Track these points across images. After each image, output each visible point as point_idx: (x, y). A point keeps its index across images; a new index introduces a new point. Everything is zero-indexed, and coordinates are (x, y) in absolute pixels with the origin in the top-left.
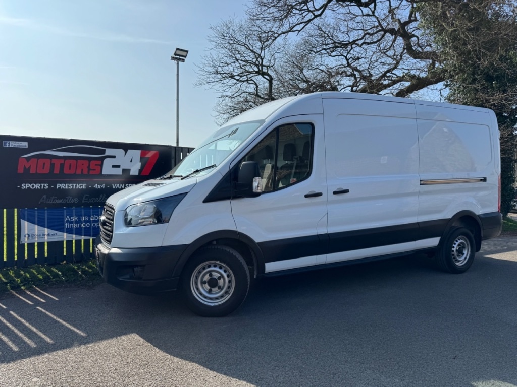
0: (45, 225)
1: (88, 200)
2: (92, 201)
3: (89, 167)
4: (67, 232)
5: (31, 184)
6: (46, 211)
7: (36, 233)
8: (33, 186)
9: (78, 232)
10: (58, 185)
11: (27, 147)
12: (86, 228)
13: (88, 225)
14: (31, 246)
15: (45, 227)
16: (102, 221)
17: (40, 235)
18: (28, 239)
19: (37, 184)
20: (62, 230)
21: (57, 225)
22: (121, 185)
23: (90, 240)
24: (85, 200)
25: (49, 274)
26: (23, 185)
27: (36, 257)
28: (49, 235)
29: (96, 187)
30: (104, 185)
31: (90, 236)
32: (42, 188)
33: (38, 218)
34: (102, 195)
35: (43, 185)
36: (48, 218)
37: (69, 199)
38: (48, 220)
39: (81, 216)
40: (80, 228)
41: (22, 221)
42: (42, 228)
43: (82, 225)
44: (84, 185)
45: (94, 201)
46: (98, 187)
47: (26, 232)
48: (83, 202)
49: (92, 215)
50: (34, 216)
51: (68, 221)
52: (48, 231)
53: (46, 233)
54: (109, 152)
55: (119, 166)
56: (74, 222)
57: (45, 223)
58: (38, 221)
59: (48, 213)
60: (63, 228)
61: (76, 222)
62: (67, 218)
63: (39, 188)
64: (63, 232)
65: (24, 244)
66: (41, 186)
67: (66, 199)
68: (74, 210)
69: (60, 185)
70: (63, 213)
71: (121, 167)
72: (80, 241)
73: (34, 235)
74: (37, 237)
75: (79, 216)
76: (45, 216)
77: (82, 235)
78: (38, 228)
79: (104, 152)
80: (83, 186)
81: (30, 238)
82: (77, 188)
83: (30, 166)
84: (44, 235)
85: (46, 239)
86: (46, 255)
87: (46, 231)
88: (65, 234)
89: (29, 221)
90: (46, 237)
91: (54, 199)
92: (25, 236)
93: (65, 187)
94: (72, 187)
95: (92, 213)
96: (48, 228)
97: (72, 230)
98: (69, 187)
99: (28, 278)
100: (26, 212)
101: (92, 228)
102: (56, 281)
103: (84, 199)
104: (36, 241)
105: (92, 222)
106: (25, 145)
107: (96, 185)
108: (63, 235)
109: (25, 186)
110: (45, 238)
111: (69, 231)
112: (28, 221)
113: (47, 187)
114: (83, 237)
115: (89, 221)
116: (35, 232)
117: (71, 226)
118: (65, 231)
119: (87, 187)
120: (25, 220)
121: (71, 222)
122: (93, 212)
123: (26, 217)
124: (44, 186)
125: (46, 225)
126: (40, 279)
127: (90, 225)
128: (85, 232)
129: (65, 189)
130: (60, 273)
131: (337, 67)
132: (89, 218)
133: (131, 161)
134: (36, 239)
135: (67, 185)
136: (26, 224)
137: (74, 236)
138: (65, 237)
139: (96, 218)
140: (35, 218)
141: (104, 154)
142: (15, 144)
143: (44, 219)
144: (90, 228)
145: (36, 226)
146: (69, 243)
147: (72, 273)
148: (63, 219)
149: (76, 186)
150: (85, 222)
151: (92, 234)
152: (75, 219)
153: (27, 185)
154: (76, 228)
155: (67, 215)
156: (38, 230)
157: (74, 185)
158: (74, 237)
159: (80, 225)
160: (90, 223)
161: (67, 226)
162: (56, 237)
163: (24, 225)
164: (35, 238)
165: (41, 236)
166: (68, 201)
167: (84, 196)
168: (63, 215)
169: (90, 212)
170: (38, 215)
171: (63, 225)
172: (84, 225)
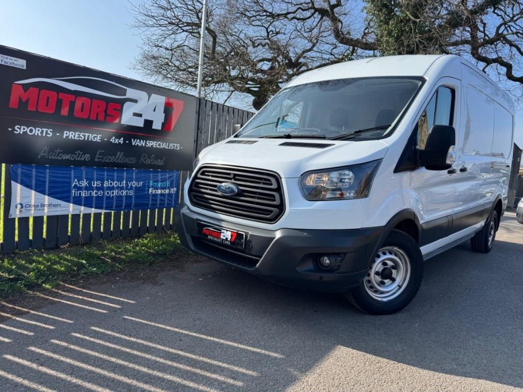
0: (45, 190)
1: (102, 158)
2: (107, 161)
3: (105, 111)
4: (74, 203)
5: (28, 128)
6: (48, 171)
7: (33, 203)
8: (31, 131)
9: (88, 203)
10: (65, 132)
11: (25, 68)
12: (98, 197)
13: (100, 193)
14: (24, 221)
15: (44, 194)
16: (236, 191)
17: (37, 206)
18: (21, 211)
19: (37, 129)
20: (67, 199)
21: (61, 192)
22: (142, 141)
23: (101, 214)
24: (98, 158)
25: (70, 264)
26: (16, 128)
27: (31, 237)
28: (50, 205)
29: (113, 141)
30: (122, 139)
31: (101, 208)
32: (44, 135)
33: (36, 180)
34: (119, 153)
35: (45, 130)
36: (49, 180)
37: (79, 154)
38: (49, 183)
39: (93, 180)
40: (91, 197)
41: (13, 183)
42: (41, 195)
43: (94, 194)
44: (99, 136)
45: (109, 160)
46: (115, 140)
47: (18, 201)
48: (96, 160)
49: (106, 179)
50: (30, 177)
51: (76, 186)
52: (49, 200)
53: (46, 203)
54: (131, 93)
55: (140, 115)
56: (84, 189)
57: (45, 187)
58: (36, 184)
59: (50, 172)
60: (69, 197)
61: (87, 188)
62: (75, 183)
63: (40, 134)
64: (69, 201)
65: (14, 219)
66: (42, 131)
67: (76, 154)
68: (84, 172)
69: (68, 133)
70: (70, 174)
71: (143, 116)
72: (90, 214)
73: (30, 206)
74: (33, 208)
75: (90, 180)
76: (45, 177)
77: (91, 207)
78: (35, 195)
79: (124, 92)
80: (97, 137)
81: (23, 209)
82: (90, 140)
83: (29, 99)
84: (43, 205)
85: (46, 212)
86: (44, 236)
87: (47, 199)
88: (71, 205)
89: (23, 183)
90: (46, 209)
91: (59, 153)
92: (16, 207)
93: (74, 136)
94: (83, 137)
95: (106, 177)
96: (49, 195)
97: (80, 200)
98: (80, 137)
99: (44, 271)
100: (19, 170)
101: (105, 197)
102: (85, 273)
103: (97, 156)
104: (32, 214)
105: (105, 189)
106: (21, 63)
107: (114, 138)
108: (69, 207)
109: (20, 129)
110: (44, 209)
111: (77, 201)
112: (21, 184)
113: (51, 134)
114: (93, 209)
115: (101, 188)
116: (31, 201)
117: (80, 193)
118: (72, 201)
119: (102, 139)
120: (17, 182)
121: (80, 189)
122: (107, 175)
123: (19, 178)
124: (47, 133)
125: (47, 191)
126: (61, 273)
127: (103, 194)
128: (96, 203)
129: (74, 139)
130: (84, 262)
131: (256, 38)
132: (102, 184)
133: (154, 110)
134: (32, 212)
135: (77, 133)
136: (18, 188)
137: (83, 208)
138: (71, 209)
139: (111, 184)
140: (31, 181)
141: (125, 95)
142: (7, 61)
143: (45, 182)
144: (102, 197)
145: (33, 192)
146: (76, 217)
147: (99, 261)
148: (70, 183)
149: (88, 136)
150: (98, 189)
151: (104, 206)
152: (84, 183)
153: (22, 127)
154: (85, 197)
155: (75, 177)
156: (35, 199)
157: (87, 135)
158: (83, 210)
159: (91, 193)
160: (103, 191)
161: (75, 193)
162: (59, 209)
163: (16, 190)
164: (30, 210)
165: (40, 208)
166: (78, 157)
167: (98, 153)
168: (70, 178)
169: (104, 175)
170: (36, 176)
171: (70, 191)
172: (96, 193)
